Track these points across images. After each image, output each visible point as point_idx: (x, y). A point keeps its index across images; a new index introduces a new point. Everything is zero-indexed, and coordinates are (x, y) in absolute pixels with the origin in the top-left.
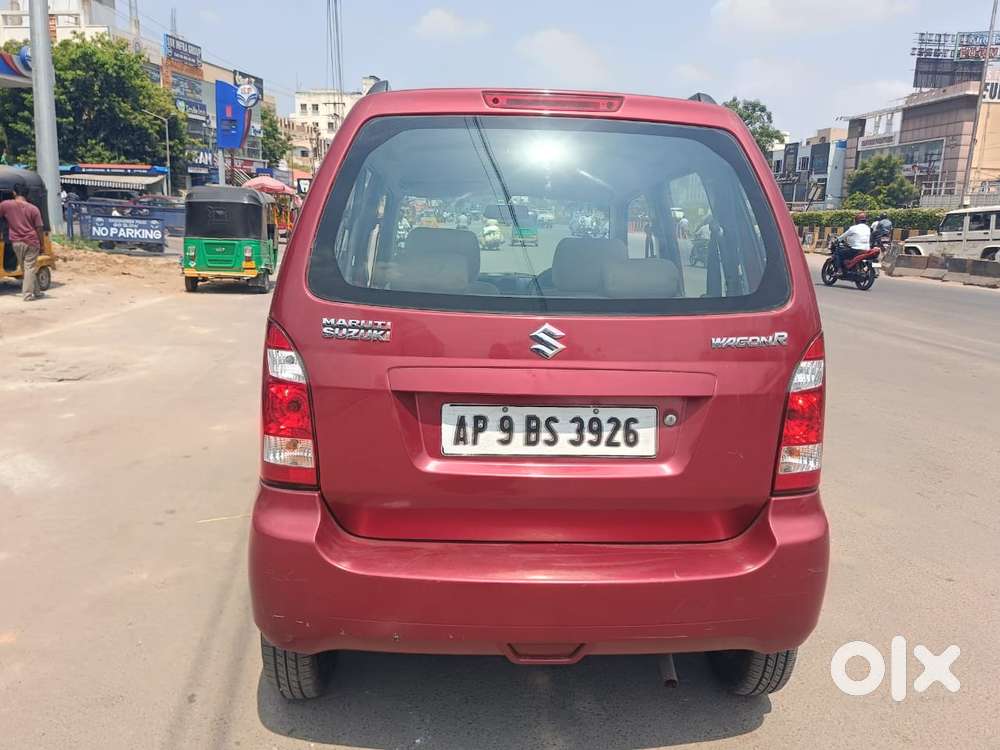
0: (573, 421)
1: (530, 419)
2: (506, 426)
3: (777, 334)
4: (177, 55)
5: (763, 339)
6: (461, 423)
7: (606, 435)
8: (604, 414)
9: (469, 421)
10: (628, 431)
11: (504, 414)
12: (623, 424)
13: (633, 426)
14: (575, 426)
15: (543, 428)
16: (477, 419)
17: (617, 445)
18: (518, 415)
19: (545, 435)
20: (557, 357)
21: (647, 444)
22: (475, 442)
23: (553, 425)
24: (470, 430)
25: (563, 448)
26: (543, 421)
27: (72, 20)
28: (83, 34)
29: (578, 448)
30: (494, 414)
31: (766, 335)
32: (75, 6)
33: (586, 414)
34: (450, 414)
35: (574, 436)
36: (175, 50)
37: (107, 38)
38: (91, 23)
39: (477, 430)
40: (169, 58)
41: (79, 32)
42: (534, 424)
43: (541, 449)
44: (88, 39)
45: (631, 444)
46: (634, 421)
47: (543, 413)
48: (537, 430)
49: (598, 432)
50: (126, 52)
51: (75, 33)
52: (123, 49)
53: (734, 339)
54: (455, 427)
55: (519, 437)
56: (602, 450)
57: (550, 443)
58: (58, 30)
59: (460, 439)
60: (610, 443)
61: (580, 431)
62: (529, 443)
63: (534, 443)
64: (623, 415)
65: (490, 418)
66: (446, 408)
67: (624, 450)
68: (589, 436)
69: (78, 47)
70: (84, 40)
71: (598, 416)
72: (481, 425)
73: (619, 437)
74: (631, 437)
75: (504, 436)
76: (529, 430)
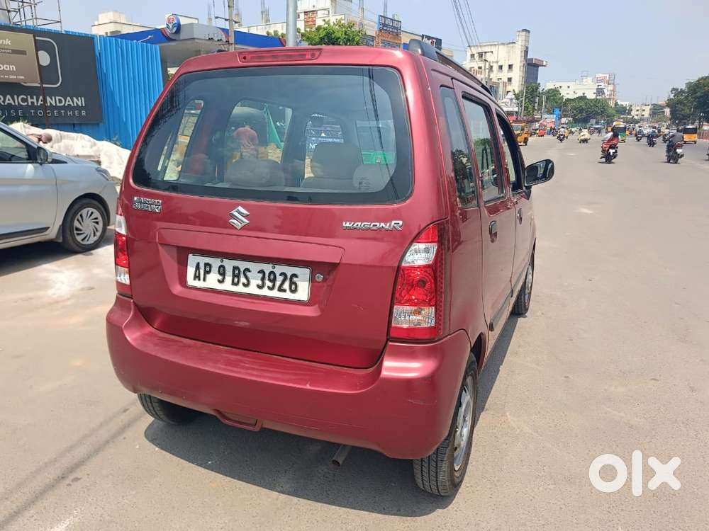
0: (259, 272)
1: (235, 268)
2: (222, 272)
3: (394, 222)
4: (385, 28)
5: (382, 224)
6: (198, 267)
7: (278, 284)
8: (279, 269)
9: (202, 266)
10: (292, 283)
11: (221, 264)
12: (289, 277)
13: (295, 279)
14: (261, 275)
15: (242, 275)
16: (206, 265)
17: (285, 291)
18: (230, 265)
19: (243, 280)
20: (244, 228)
21: (303, 293)
22: (204, 280)
23: (248, 274)
24: (202, 272)
25: (253, 289)
26: (242, 270)
27: (326, 12)
28: (329, 21)
29: (261, 290)
30: (215, 263)
31: (385, 222)
32: (328, 4)
33: (268, 268)
34: (192, 260)
35: (260, 283)
36: (384, 25)
37: (343, 22)
38: (335, 13)
39: (206, 272)
40: (380, 31)
41: (327, 19)
42: (237, 272)
43: (240, 289)
44: (332, 24)
45: (293, 291)
46: (296, 276)
47: (243, 265)
48: (238, 276)
49: (273, 281)
50: (353, 29)
51: (324, 20)
52: (351, 27)
53: (359, 224)
54: (194, 269)
55: (229, 279)
56: (275, 293)
57: (246, 285)
58: (317, 20)
59: (197, 277)
60: (281, 290)
61: (263, 279)
62: (233, 284)
63: (236, 284)
64: (289, 271)
65: (213, 265)
66: (190, 256)
67: (288, 295)
68: (268, 283)
69: (325, 29)
70: (329, 25)
71: (274, 270)
72: (208, 269)
73: (286, 286)
74: (293, 286)
75: (220, 278)
76: (234, 276)
